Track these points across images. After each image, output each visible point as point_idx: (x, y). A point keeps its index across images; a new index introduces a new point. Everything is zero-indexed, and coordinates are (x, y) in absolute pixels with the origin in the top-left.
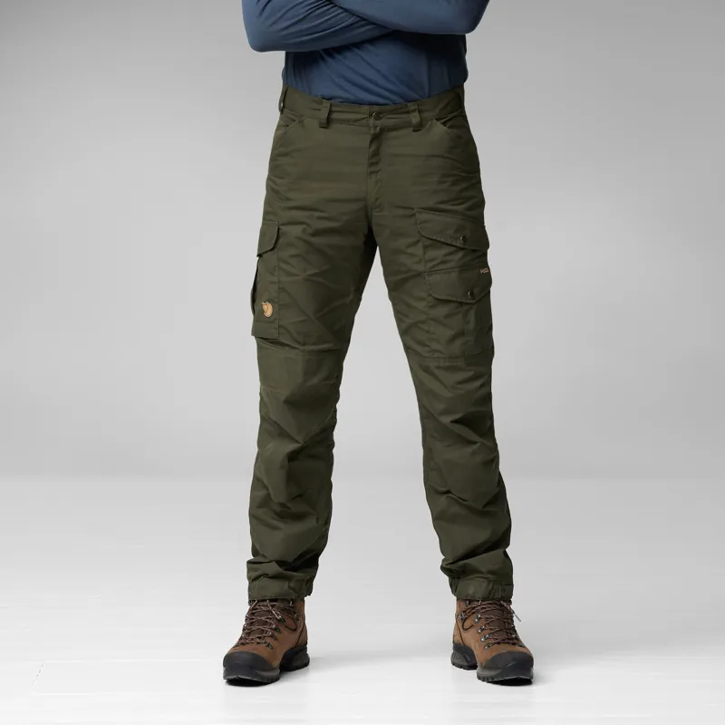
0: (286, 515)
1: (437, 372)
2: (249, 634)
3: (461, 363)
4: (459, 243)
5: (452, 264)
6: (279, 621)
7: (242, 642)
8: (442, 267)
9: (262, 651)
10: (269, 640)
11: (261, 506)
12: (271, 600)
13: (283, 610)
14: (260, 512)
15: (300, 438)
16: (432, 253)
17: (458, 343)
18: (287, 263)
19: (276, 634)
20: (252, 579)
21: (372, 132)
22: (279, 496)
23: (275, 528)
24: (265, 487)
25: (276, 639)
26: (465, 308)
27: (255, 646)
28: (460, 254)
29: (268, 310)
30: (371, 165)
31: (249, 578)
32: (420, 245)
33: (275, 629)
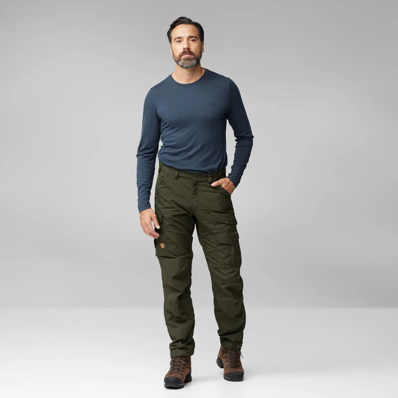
0: (180, 321)
1: (221, 270)
2: (173, 370)
3: (229, 267)
4: (227, 222)
5: (225, 230)
6: (184, 365)
7: (170, 373)
8: (221, 231)
9: (179, 376)
10: (181, 372)
11: (170, 320)
12: (180, 357)
13: (185, 361)
14: (171, 322)
15: (182, 290)
16: (217, 226)
17: (228, 259)
18: (167, 228)
19: (184, 370)
20: (172, 350)
21: (194, 182)
22: (176, 314)
23: (176, 327)
24: (171, 312)
25: (183, 372)
26: (230, 246)
27: (176, 374)
28: (228, 226)
29: (163, 246)
30: (194, 194)
31: (170, 349)
32: (213, 223)
33: (183, 368)
